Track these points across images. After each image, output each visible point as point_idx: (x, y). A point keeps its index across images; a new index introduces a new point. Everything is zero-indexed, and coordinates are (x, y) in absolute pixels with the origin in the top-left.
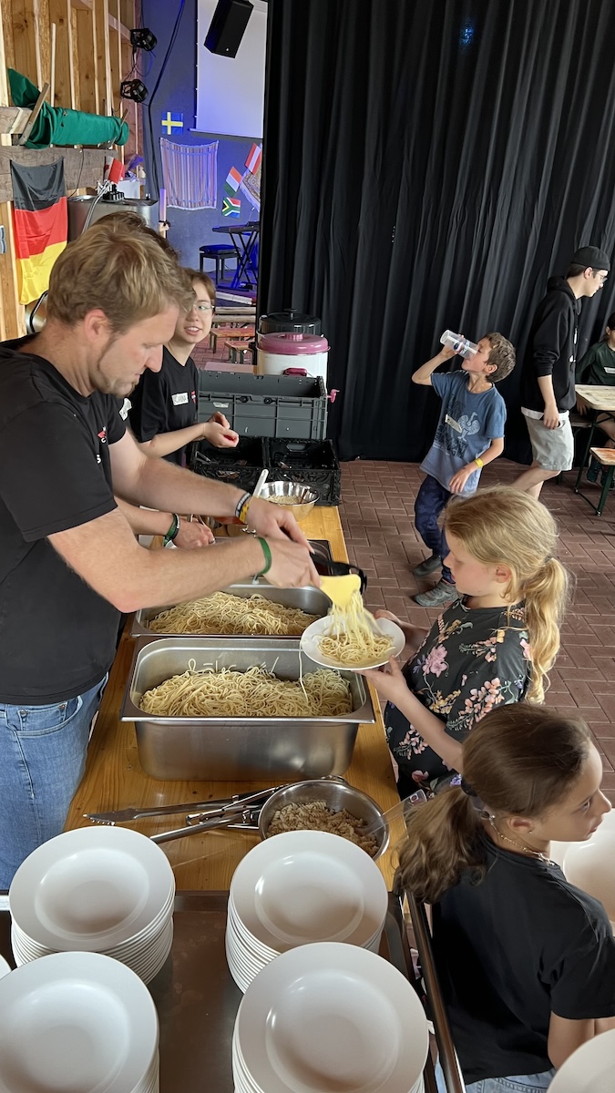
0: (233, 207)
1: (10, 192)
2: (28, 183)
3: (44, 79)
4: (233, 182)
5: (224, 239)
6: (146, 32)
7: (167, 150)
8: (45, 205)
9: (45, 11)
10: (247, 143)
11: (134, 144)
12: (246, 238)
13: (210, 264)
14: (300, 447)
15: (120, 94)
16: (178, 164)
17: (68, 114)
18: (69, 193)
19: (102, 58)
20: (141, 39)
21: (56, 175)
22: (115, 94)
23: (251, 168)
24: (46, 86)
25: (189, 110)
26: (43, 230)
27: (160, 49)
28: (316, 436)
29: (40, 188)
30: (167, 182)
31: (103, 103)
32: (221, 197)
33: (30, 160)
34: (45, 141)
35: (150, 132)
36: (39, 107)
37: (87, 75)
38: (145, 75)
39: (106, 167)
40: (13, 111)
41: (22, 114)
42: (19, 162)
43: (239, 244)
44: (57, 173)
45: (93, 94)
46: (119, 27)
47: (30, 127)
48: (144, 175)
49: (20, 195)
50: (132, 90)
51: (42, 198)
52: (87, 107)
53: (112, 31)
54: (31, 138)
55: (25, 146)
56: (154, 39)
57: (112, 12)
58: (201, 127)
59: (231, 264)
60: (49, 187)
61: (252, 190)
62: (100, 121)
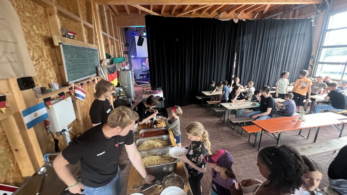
0: (144, 68)
1: (107, 72)
2: (110, 70)
3: (111, 54)
4: (144, 64)
5: (143, 73)
6: (127, 44)
7: (132, 61)
8: (113, 73)
9: (111, 43)
10: (146, 58)
11: (127, 60)
12: (147, 73)
13: (141, 77)
14: (160, 109)
15: (124, 53)
16: (134, 62)
17: (116, 58)
18: (117, 70)
19: (121, 49)
20: (127, 45)
21: (115, 68)
22: (123, 53)
23: (146, 62)
24: (112, 55)
25: (135, 54)
26: (113, 77)
27: (130, 46)
28: (163, 107)
29: (112, 70)
30: (133, 65)
31: (121, 55)
32: (142, 67)
33: (110, 66)
34: (112, 63)
35: (130, 58)
36: (111, 58)
37: (118, 51)
38: (128, 50)
39: (123, 65)
40: (107, 60)
41: (108, 60)
42: (108, 67)
43: (146, 74)
44: (115, 67)
45: (120, 54)
46: (123, 44)
47: (110, 62)
48: (129, 65)
49: (109, 72)
50: (126, 53)
51: (112, 72)
52: (119, 57)
53: (122, 44)
54: (110, 63)
55: (109, 64)
56: (129, 45)
57: (122, 42)
58: (138, 56)
59: (145, 77)
60: (114, 70)
61: (147, 65)
62: (121, 58)
